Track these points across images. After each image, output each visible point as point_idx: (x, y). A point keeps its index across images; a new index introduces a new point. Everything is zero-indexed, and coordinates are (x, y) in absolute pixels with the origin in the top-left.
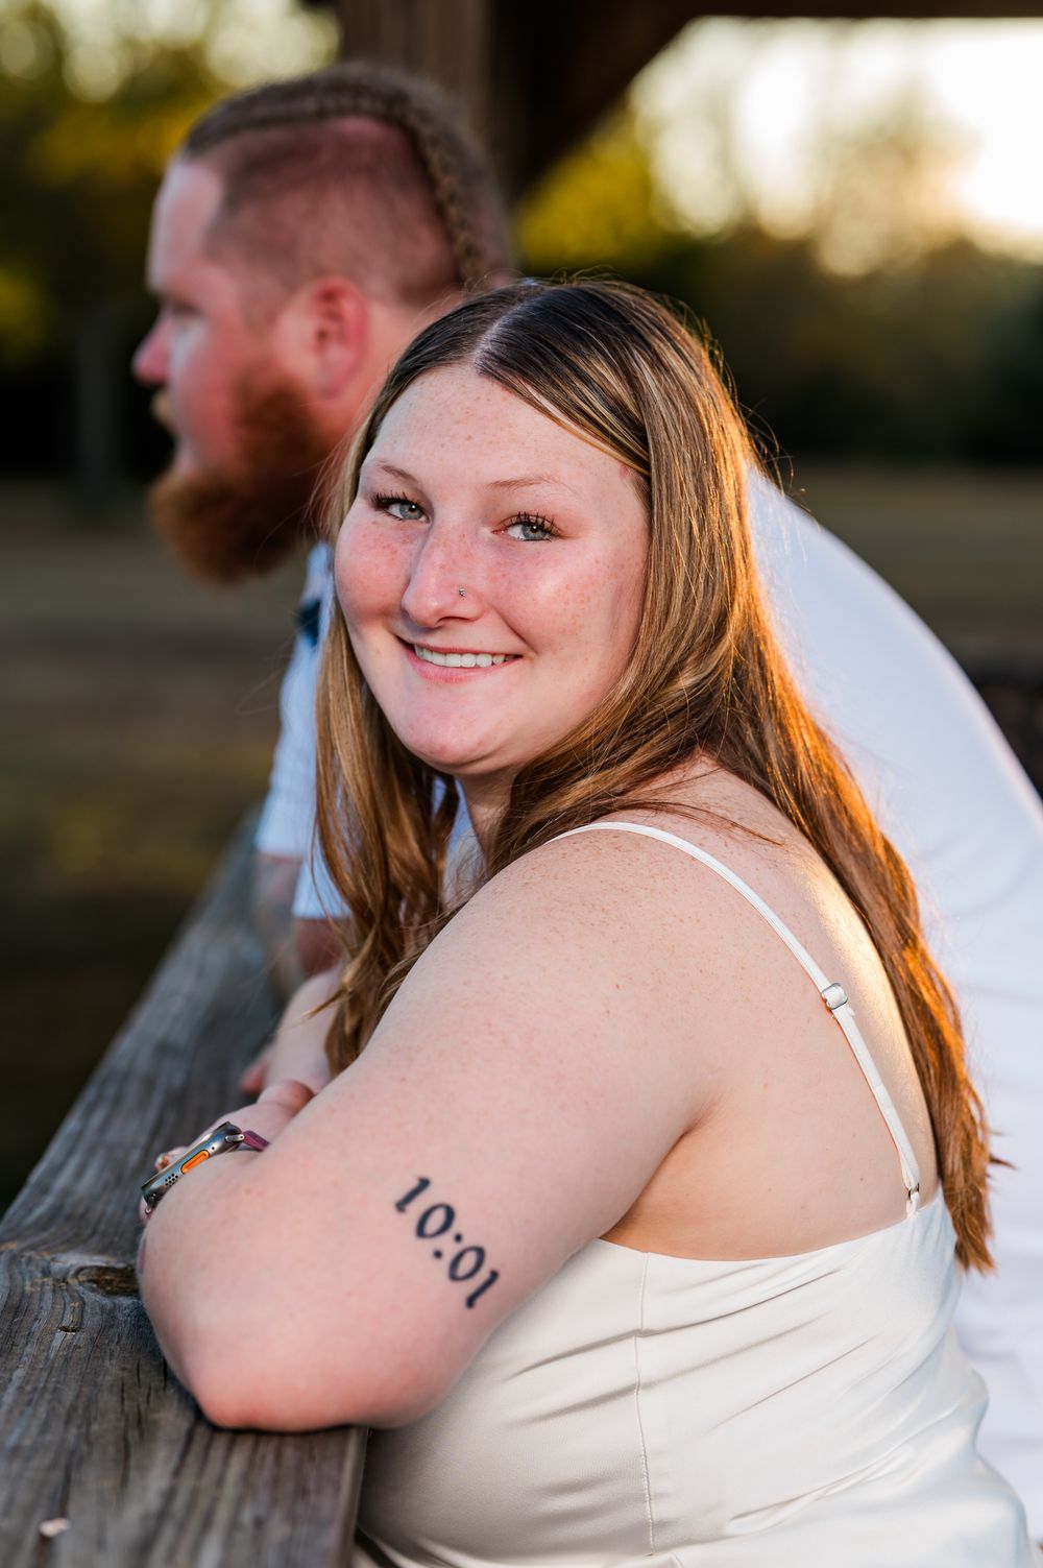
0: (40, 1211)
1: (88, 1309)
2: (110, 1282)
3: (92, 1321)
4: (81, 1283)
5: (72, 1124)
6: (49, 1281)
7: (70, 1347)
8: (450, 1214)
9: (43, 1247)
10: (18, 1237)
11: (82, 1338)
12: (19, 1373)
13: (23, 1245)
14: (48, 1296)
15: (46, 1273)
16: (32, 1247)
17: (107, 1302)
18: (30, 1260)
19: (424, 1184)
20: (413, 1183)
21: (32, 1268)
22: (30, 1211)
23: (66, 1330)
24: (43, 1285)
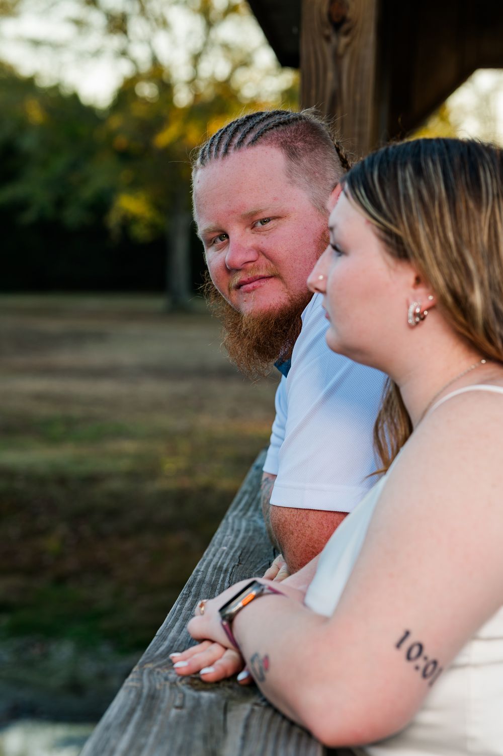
0: (162, 649)
1: (187, 698)
2: (196, 685)
3: (189, 704)
4: (183, 685)
5: (176, 606)
6: (168, 684)
7: (179, 717)
8: (421, 647)
9: (164, 666)
10: (152, 661)
11: (184, 712)
12: (155, 729)
13: (155, 665)
14: (168, 691)
15: (166, 679)
16: (159, 666)
17: (196, 694)
18: (158, 673)
19: (407, 634)
20: (401, 634)
21: (159, 676)
22: (158, 649)
23: (177, 707)
24: (165, 685)
